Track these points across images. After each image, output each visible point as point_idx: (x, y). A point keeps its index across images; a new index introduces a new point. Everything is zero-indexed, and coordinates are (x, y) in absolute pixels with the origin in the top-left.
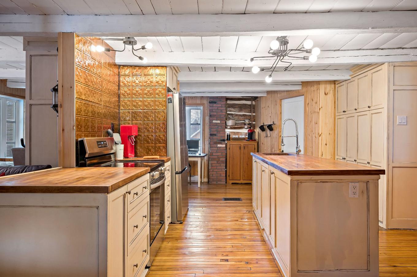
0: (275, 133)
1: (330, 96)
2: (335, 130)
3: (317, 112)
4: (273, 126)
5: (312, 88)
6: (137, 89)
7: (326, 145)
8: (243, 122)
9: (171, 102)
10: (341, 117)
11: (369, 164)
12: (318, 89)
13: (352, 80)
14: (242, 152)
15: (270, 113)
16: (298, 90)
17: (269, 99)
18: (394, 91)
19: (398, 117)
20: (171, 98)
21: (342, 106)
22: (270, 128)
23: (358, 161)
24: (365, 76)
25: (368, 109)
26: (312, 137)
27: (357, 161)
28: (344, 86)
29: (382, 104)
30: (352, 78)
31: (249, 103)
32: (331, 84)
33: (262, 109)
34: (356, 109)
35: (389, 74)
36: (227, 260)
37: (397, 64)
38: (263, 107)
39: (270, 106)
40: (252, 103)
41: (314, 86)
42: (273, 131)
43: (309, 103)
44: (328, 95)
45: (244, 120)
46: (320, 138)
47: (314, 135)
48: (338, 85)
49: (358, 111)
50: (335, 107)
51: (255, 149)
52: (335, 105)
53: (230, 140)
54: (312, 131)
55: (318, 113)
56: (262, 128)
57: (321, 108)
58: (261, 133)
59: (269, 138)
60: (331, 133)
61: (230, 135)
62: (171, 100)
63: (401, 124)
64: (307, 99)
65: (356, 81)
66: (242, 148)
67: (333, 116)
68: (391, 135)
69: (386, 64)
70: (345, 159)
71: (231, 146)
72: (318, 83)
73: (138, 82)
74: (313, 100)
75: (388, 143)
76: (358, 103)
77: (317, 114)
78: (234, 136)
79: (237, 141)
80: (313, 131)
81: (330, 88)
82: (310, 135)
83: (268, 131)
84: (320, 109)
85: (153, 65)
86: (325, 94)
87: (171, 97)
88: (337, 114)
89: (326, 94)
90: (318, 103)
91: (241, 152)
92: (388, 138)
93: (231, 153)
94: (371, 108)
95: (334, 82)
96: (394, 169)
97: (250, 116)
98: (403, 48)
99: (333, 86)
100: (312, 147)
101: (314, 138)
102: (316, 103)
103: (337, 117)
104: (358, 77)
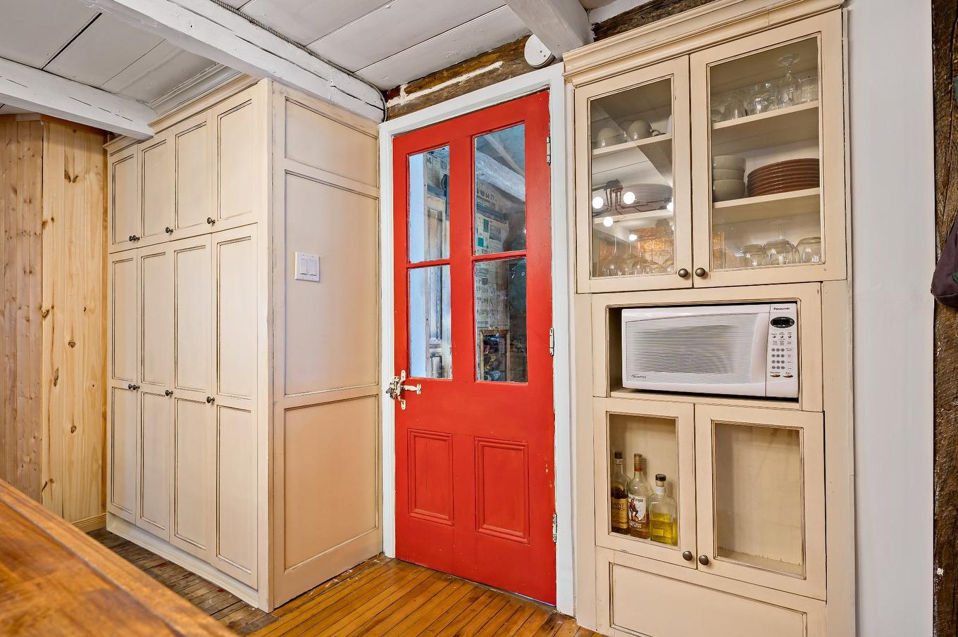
2: (105, 297)
3: (32, 233)
5: (13, 147)
7: (72, 346)
10: (125, 255)
11: (213, 404)
12: (38, 155)
13: (157, 139)
18: (286, 176)
19: (298, 256)
21: (128, 222)
23: (177, 393)
24: (199, 126)
25: (209, 228)
26: (13, 320)
27: (174, 396)
28: (134, 160)
29: (251, 212)
30: (157, 133)
34: (168, 231)
35: (272, 116)
37: (294, 95)
41: (18, 142)
44: (78, 187)
46: (47, 323)
47: (20, 314)
49: (175, 235)
52: (105, 220)
54: (14, 299)
57: (50, 220)
60: (91, 305)
63: (306, 277)
65: (171, 142)
67: (98, 254)
68: (280, 309)
69: (266, 84)
70: (135, 388)
74: (15, 191)
75: (272, 335)
76: (176, 211)
77: (32, 238)
80: (18, 300)
81: (84, 159)
82: (7, 312)
84: (44, 224)
86: (67, 177)
88: (111, 248)
89: (72, 178)
90: (37, 202)
92: (271, 321)
94: (218, 226)
96: (289, 414)
100: (15, 355)
101: (21, 323)
102: (30, 202)
103: (111, 259)
104: (175, 130)
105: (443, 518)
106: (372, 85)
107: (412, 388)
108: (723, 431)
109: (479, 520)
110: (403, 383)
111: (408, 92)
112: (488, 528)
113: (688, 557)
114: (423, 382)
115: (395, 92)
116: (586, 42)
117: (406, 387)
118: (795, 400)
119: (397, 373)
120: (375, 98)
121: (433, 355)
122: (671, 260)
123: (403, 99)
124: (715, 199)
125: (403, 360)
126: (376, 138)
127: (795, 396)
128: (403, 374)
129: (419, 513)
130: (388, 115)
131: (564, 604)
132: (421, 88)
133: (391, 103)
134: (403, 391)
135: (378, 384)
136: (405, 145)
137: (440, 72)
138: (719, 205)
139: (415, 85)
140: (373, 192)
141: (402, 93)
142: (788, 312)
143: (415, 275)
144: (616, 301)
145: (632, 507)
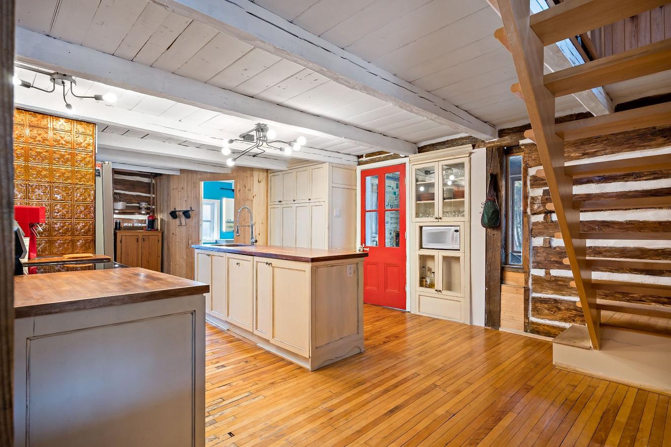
0: (192, 222)
1: (263, 184)
2: (267, 219)
4: (190, 213)
5: (244, 174)
6: (63, 152)
7: (259, 235)
8: (138, 205)
9: (99, 176)
10: (276, 206)
12: (252, 175)
14: (140, 245)
15: (186, 196)
16: (227, 174)
17: (184, 179)
18: (332, 188)
19: (335, 210)
20: (98, 170)
21: (277, 196)
22: (187, 214)
24: (305, 170)
25: (308, 201)
29: (323, 198)
30: (289, 170)
31: (146, 180)
32: (263, 172)
33: (171, 190)
34: (294, 200)
35: (329, 173)
36: (223, 366)
37: (334, 165)
38: (175, 188)
39: (186, 188)
40: (152, 181)
41: (246, 172)
42: (190, 219)
43: (241, 190)
44: (261, 183)
45: (139, 203)
46: (254, 227)
48: (272, 174)
49: (296, 202)
50: (267, 196)
51: (158, 241)
52: (267, 194)
53: (120, 229)
54: (245, 220)
55: (252, 201)
56: (174, 215)
57: (255, 196)
58: (171, 221)
59: (184, 228)
60: (264, 222)
61: (120, 223)
62: (99, 173)
63: (337, 216)
64: (238, 185)
65: (295, 174)
66: (140, 241)
67: (265, 205)
68: (331, 225)
69: (327, 164)
71: (123, 237)
72: (252, 169)
73: (64, 143)
74: (245, 187)
75: (329, 232)
76: (297, 195)
77: (250, 201)
78: (126, 224)
79: (130, 231)
81: (263, 175)
83: (183, 219)
84: (253, 197)
85: (75, 117)
86: (258, 181)
87: (99, 168)
88: (269, 203)
89: (260, 181)
90: (252, 190)
91: (138, 246)
92: (329, 228)
93: (123, 248)
94: (312, 201)
95: (267, 170)
97: (150, 198)
98: (339, 153)
99: (265, 174)
102: (250, 190)
103: (269, 207)
104: (296, 170)
105: (375, 288)
106: (355, 155)
107: (366, 249)
108: (445, 258)
109: (386, 288)
110: (363, 248)
111: (366, 157)
112: (388, 290)
113: (436, 291)
114: (369, 247)
115: (362, 156)
116: (415, 153)
117: (364, 249)
118: (459, 250)
119: (362, 245)
120: (356, 159)
121: (374, 241)
122: (433, 214)
123: (364, 159)
124: (444, 199)
125: (363, 241)
126: (356, 170)
127: (459, 249)
128: (364, 245)
129: (368, 287)
130: (360, 164)
131: (408, 309)
132: (370, 156)
133: (360, 160)
134: (363, 250)
135: (356, 248)
136: (365, 174)
137: (376, 153)
138: (445, 201)
139: (368, 155)
140: (354, 188)
141: (364, 157)
142: (457, 228)
143: (367, 214)
144: (421, 224)
145: (426, 281)
